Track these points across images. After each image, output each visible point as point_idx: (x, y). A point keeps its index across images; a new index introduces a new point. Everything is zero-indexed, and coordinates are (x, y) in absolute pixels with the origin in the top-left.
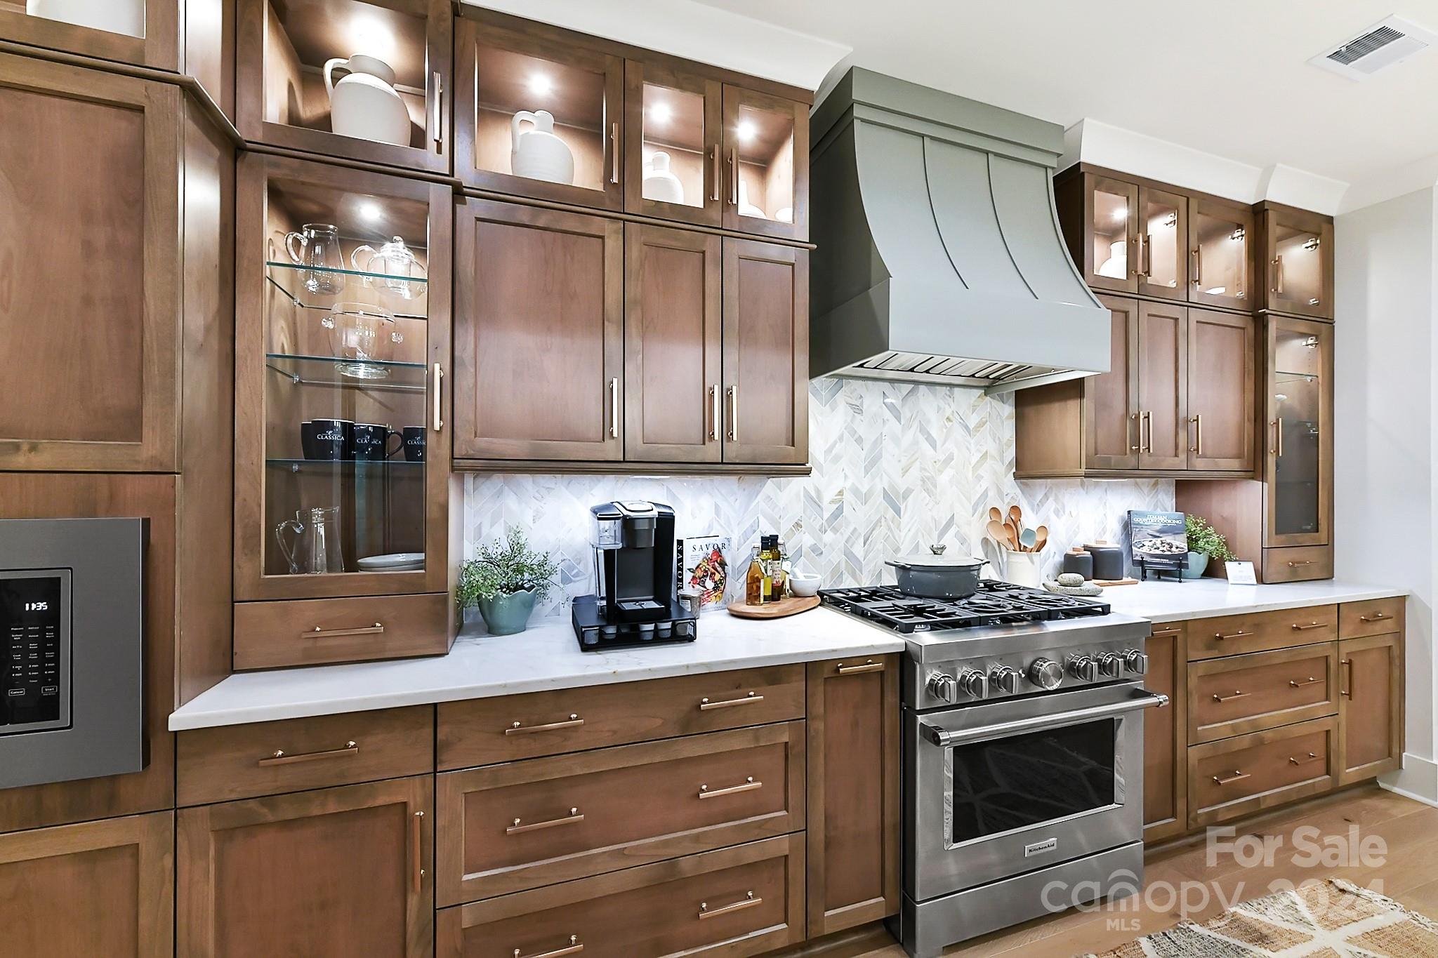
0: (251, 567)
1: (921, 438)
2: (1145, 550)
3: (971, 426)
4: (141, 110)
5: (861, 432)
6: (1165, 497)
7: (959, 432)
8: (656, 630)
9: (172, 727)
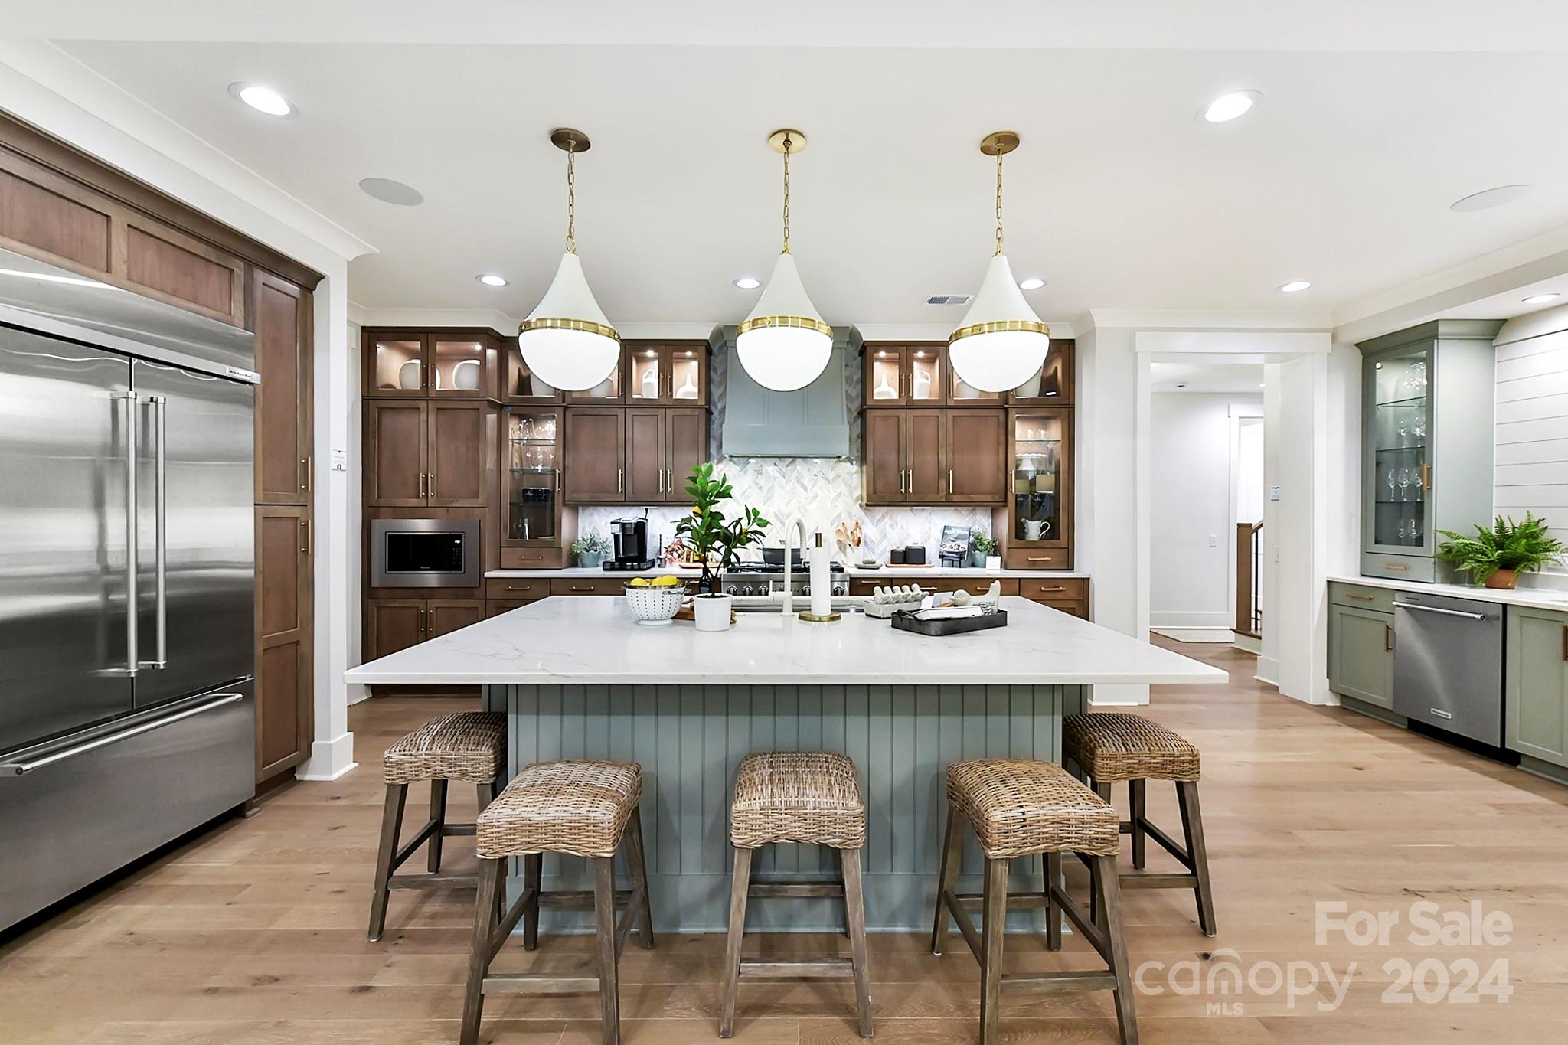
0: (505, 536)
1: (798, 486)
2: (946, 549)
3: (831, 478)
4: (478, 409)
5: (761, 484)
6: (982, 517)
7: (822, 482)
8: (632, 565)
9: (485, 576)
